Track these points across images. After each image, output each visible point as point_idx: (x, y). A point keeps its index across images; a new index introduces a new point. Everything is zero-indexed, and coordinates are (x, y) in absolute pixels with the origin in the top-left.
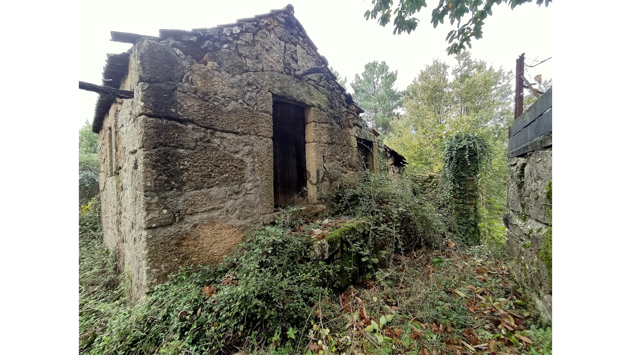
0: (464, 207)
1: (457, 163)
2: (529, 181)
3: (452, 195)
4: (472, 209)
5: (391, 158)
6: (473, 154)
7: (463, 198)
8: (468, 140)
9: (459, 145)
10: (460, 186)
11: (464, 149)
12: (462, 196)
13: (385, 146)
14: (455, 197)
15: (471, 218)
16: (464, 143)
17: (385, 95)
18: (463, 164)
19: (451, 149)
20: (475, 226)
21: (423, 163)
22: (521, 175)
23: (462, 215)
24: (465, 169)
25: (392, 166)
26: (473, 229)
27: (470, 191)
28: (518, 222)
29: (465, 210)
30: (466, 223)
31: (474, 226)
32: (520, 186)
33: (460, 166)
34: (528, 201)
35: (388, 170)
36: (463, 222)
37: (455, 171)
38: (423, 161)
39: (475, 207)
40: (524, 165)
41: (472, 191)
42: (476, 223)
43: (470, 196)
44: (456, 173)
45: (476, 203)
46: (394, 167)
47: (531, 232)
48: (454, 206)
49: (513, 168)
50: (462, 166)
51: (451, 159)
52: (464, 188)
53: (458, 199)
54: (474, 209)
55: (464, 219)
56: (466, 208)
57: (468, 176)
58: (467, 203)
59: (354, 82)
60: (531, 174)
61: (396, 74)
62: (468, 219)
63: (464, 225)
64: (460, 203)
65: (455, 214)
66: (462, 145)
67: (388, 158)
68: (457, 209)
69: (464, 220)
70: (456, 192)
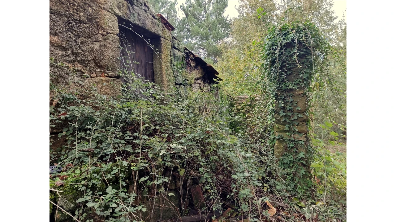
0: (290, 136)
1: (281, 68)
3: (274, 119)
4: (302, 139)
5: (198, 69)
7: (289, 123)
8: (297, 32)
9: (284, 39)
10: (285, 103)
11: (291, 44)
12: (288, 121)
13: (186, 49)
14: (278, 122)
15: (302, 154)
16: (291, 35)
17: (216, 22)
18: (289, 70)
19: (272, 47)
20: (307, 166)
21: (248, 89)
23: (288, 149)
24: (292, 77)
25: (199, 81)
26: (303, 171)
27: (300, 112)
29: (293, 141)
30: (294, 162)
31: (304, 165)
33: (286, 72)
35: (191, 85)
36: (290, 161)
37: (279, 81)
38: (249, 87)
39: (306, 137)
41: (303, 112)
42: (307, 162)
43: (300, 120)
44: (280, 84)
45: (308, 131)
46: (202, 83)
48: (277, 135)
50: (289, 73)
51: (273, 62)
52: (291, 108)
53: (282, 124)
54: (305, 139)
55: (291, 156)
56: (294, 138)
57: (297, 88)
58: (295, 131)
59: (185, 5)
62: (296, 155)
63: (291, 165)
64: (285, 131)
65: (278, 148)
66: (288, 39)
67: (191, 69)
68: (281, 140)
69: (291, 158)
70: (279, 114)
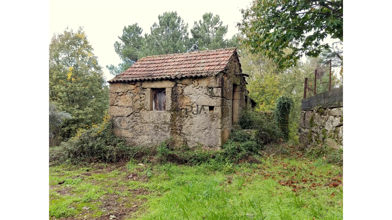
1: (282, 109)
2: (306, 118)
6: (289, 105)
8: (287, 100)
9: (283, 101)
11: (285, 103)
12: (283, 123)
19: (280, 103)
22: (305, 116)
28: (303, 130)
30: (284, 134)
32: (304, 119)
33: (284, 110)
34: (306, 123)
37: (282, 112)
40: (306, 113)
42: (288, 133)
47: (306, 132)
48: (280, 126)
49: (302, 114)
55: (284, 132)
57: (286, 114)
58: (285, 125)
60: (307, 116)
61: (227, 28)
64: (283, 125)
65: (280, 130)
68: (281, 128)
70: (281, 121)
